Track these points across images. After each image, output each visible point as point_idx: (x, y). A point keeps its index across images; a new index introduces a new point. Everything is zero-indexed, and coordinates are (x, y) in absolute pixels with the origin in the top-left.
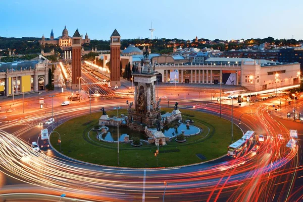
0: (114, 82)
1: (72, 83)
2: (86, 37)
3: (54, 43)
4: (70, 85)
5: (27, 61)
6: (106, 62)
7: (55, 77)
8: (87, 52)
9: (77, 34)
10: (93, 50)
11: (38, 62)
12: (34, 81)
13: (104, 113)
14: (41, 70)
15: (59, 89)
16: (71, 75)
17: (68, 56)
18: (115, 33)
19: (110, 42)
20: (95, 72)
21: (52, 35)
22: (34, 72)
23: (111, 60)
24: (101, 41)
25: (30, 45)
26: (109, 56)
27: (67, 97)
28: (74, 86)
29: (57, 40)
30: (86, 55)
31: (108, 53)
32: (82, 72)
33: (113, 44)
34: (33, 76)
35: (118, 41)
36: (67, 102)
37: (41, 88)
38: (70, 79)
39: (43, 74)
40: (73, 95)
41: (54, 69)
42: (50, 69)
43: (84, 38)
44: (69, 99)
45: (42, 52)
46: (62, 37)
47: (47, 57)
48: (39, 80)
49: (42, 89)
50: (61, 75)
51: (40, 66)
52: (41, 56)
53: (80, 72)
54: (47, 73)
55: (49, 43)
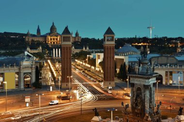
0: (108, 83)
1: (62, 82)
2: (77, 34)
3: (41, 40)
4: (60, 84)
5: (11, 57)
6: (99, 61)
7: (43, 75)
8: (78, 51)
9: (66, 31)
10: (84, 48)
11: (23, 59)
12: (19, 78)
13: (97, 114)
14: (26, 67)
15: (47, 87)
16: (61, 74)
17: (57, 53)
18: (109, 31)
19: (103, 40)
20: (86, 72)
21: (39, 31)
22: (20, 69)
23: (104, 59)
24: (94, 40)
25: (14, 40)
26: (102, 55)
27: (56, 96)
28: (64, 86)
29: (45, 37)
30: (77, 53)
31: (101, 52)
32: (73, 71)
33: (107, 43)
34: (17, 73)
35: (112, 40)
36: (56, 101)
37: (27, 85)
38: (60, 78)
39: (30, 71)
40: (63, 94)
41: (42, 67)
42: (37, 67)
43: (74, 35)
44: (59, 98)
45: (28, 49)
46: (49, 34)
47: (34, 54)
48: (25, 77)
49: (28, 87)
50: (50, 73)
51: (25, 63)
52: (26, 53)
53: (71, 71)
54: (34, 71)
55: (36, 39)
